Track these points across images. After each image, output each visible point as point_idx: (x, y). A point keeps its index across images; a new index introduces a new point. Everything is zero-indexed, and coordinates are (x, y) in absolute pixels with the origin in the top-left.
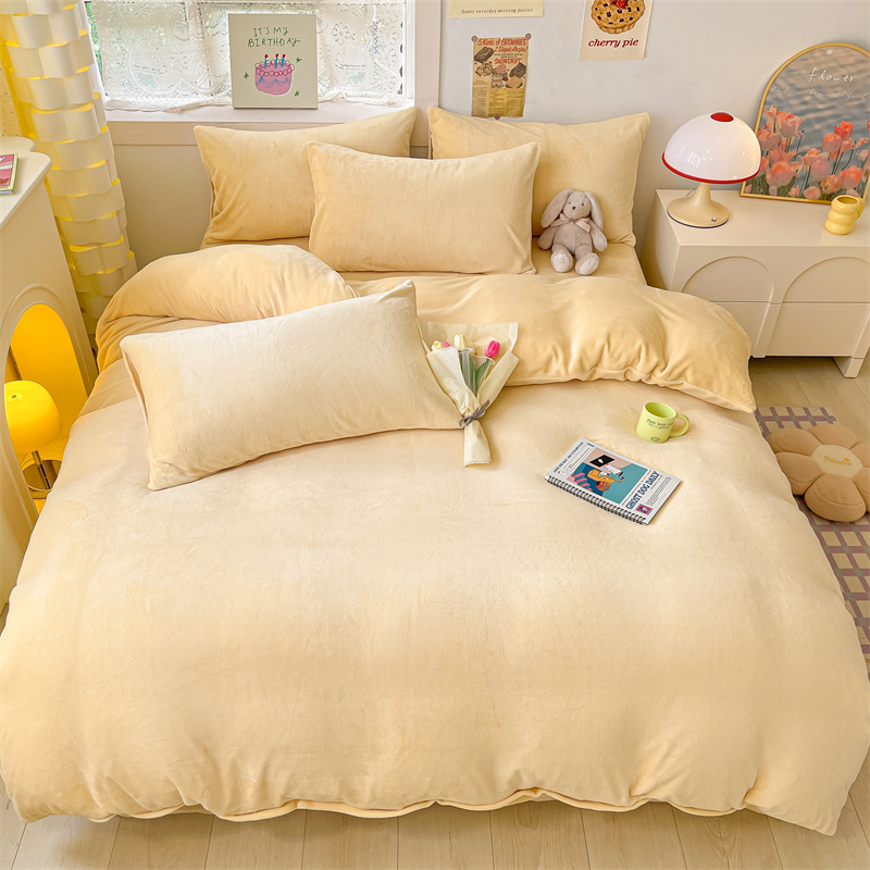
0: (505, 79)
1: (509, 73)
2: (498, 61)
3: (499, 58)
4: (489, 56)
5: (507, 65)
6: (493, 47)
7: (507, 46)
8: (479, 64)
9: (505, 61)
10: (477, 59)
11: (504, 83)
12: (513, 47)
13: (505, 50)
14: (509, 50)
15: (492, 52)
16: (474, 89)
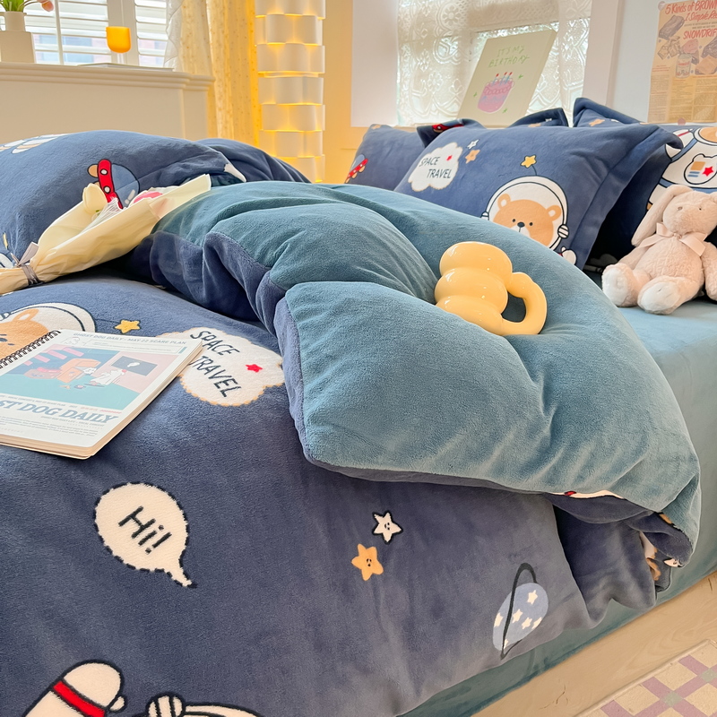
0: (695, 61)
1: (701, 51)
2: (688, 34)
3: (690, 29)
4: (678, 28)
5: (699, 39)
6: (684, 15)
7: (703, 12)
8: (664, 41)
9: (697, 34)
10: (662, 34)
11: (693, 67)
12: (710, 11)
13: (698, 17)
14: (704, 17)
15: (682, 21)
16: (653, 79)
